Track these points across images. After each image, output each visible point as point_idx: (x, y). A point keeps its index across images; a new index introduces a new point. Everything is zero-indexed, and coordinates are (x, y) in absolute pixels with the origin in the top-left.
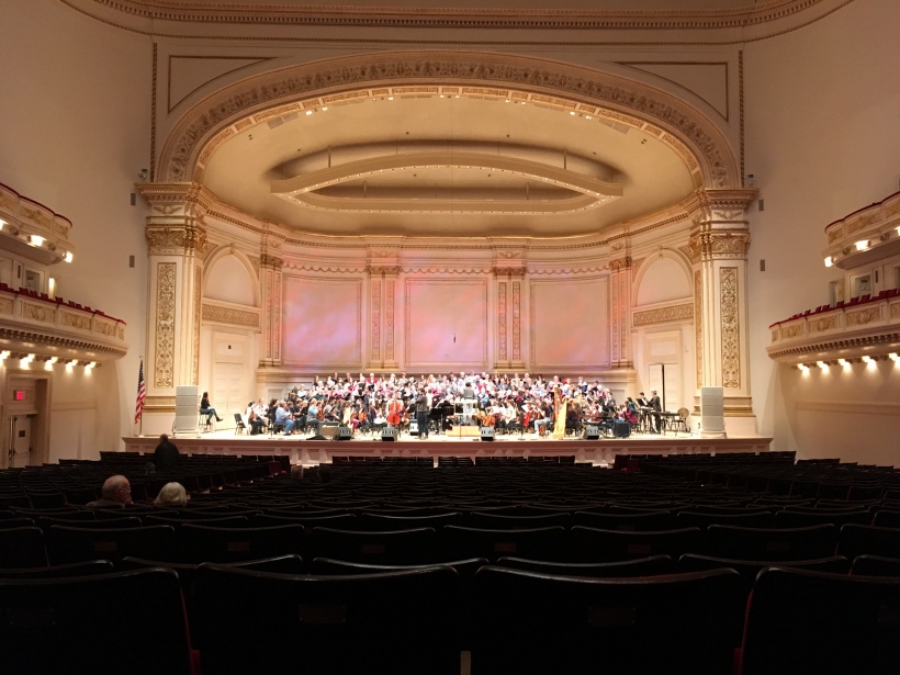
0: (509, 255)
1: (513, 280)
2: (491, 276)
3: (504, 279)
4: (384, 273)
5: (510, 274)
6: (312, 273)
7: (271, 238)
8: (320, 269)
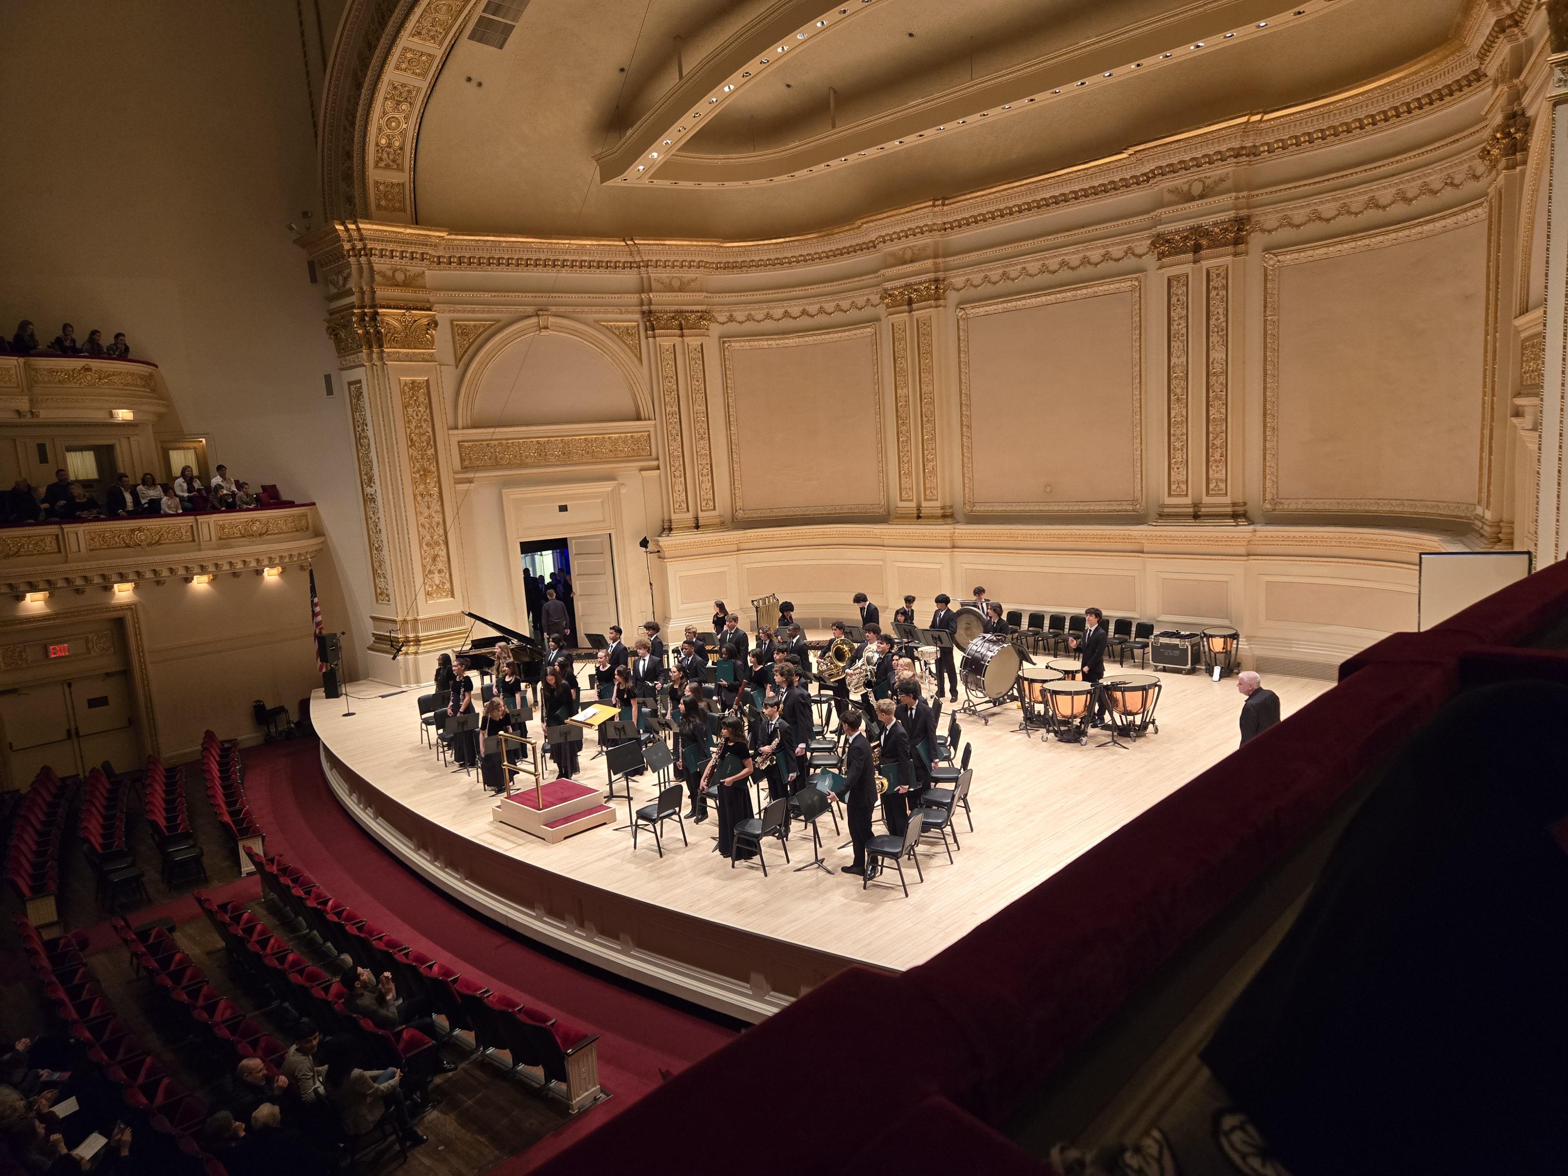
0: (1197, 189)
1: (1205, 264)
2: (1150, 261)
3: (1183, 265)
4: (910, 302)
5: (1197, 249)
6: (787, 323)
7: (655, 274)
8: (804, 312)
